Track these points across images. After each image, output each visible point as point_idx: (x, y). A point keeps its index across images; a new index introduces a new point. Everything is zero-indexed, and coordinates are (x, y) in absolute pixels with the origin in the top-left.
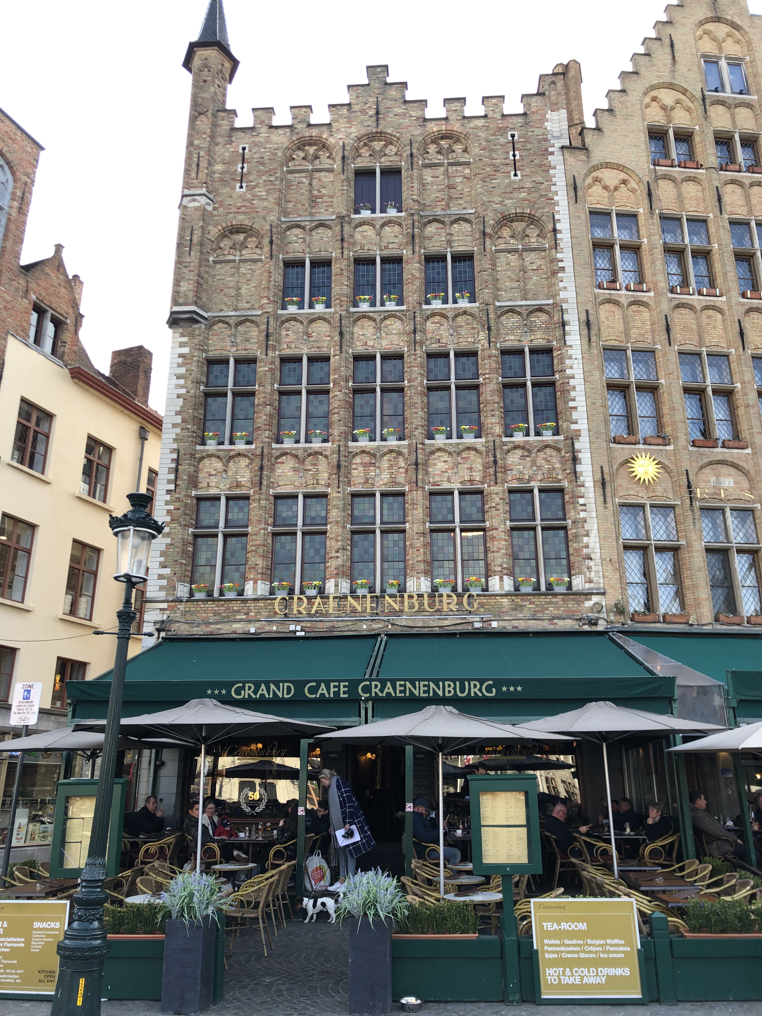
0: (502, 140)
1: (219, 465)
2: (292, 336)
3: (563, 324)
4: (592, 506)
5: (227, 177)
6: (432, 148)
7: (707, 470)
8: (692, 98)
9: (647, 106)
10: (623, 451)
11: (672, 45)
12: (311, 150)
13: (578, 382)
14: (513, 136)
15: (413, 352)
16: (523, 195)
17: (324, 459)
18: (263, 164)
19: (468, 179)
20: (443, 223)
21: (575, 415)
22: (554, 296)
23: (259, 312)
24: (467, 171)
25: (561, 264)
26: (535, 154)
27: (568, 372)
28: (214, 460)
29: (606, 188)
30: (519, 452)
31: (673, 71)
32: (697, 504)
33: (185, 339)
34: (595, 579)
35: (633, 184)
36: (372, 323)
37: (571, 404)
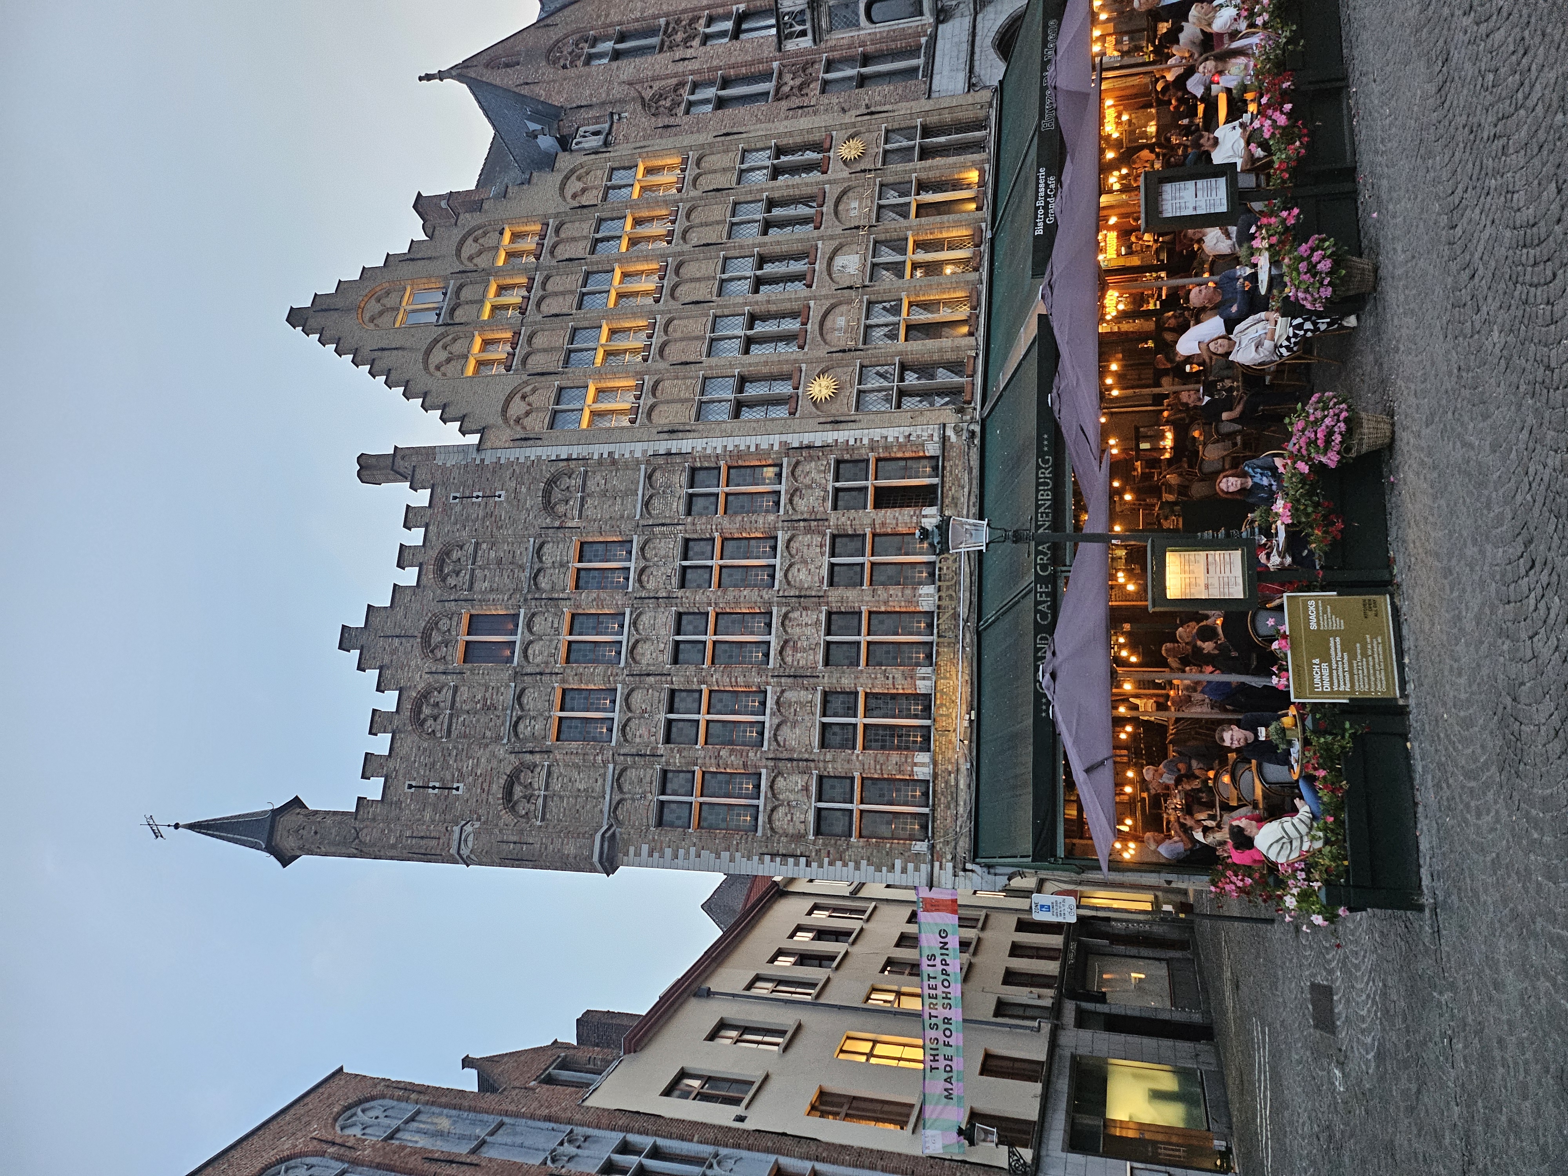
0: (458, 508)
1: (781, 811)
2: (643, 731)
3: (669, 454)
4: (858, 434)
5: (442, 806)
6: (452, 581)
7: (828, 337)
8: (444, 335)
9: (444, 375)
10: (804, 406)
11: (383, 349)
12: (426, 711)
13: (730, 443)
14: (455, 498)
15: (679, 601)
16: (524, 490)
17: (785, 695)
18: (433, 764)
19: (493, 544)
20: (539, 571)
21: (764, 446)
22: (638, 462)
23: (611, 766)
24: (484, 546)
25: (605, 456)
26: (480, 477)
27: (719, 451)
28: (775, 816)
29: (527, 414)
30: (796, 499)
31: (411, 349)
32: (861, 346)
33: (632, 850)
34: (930, 432)
35: (528, 389)
36: (639, 645)
37: (753, 449)
